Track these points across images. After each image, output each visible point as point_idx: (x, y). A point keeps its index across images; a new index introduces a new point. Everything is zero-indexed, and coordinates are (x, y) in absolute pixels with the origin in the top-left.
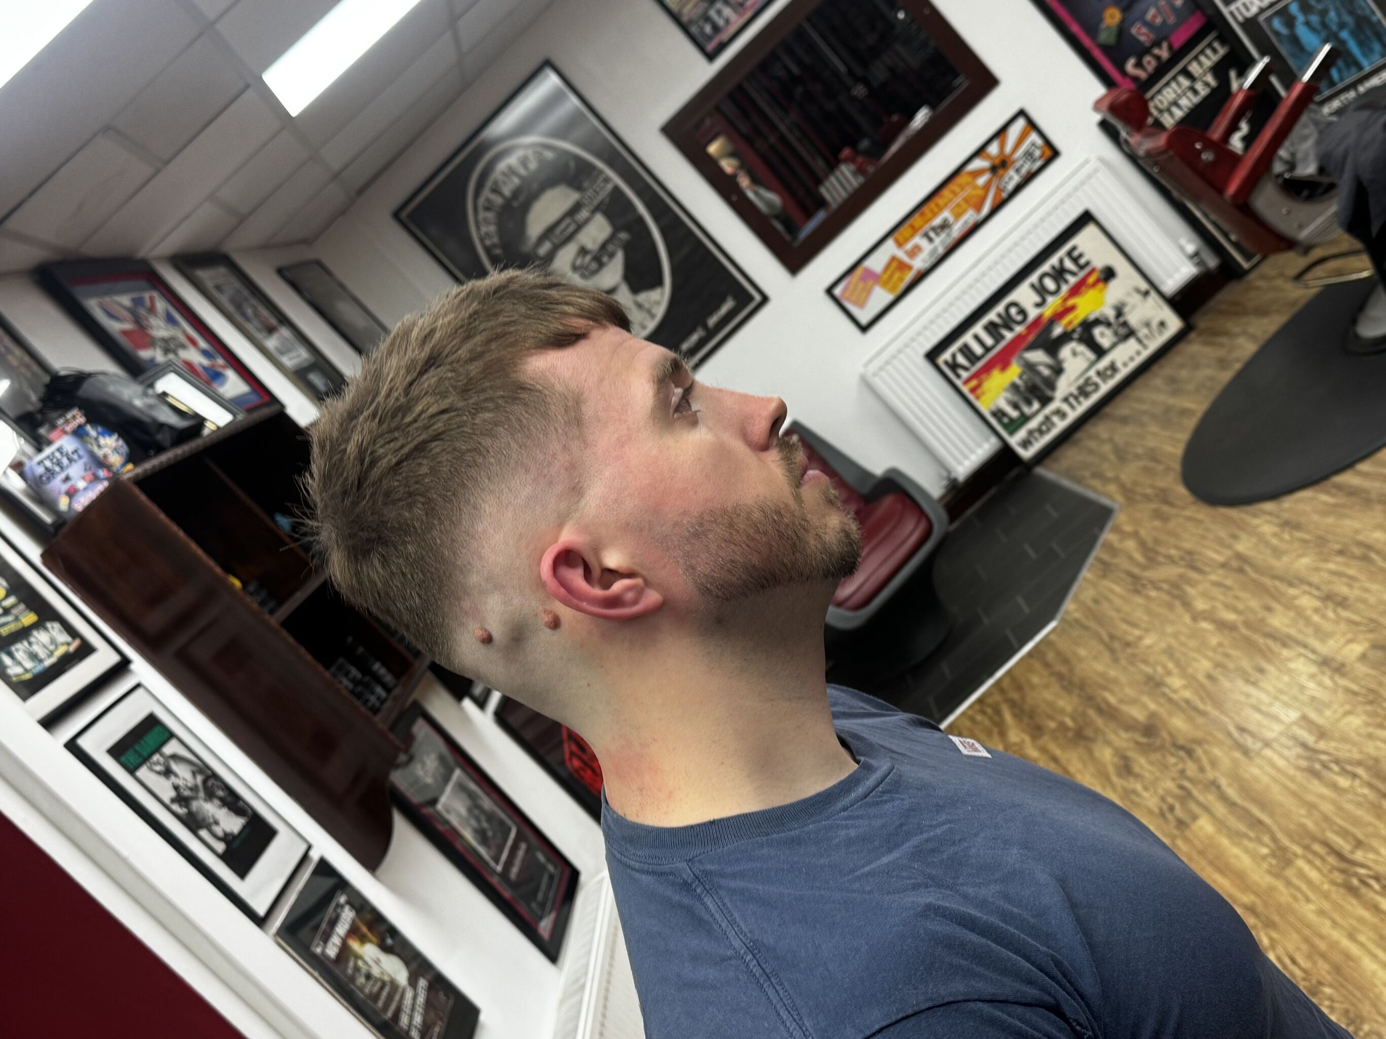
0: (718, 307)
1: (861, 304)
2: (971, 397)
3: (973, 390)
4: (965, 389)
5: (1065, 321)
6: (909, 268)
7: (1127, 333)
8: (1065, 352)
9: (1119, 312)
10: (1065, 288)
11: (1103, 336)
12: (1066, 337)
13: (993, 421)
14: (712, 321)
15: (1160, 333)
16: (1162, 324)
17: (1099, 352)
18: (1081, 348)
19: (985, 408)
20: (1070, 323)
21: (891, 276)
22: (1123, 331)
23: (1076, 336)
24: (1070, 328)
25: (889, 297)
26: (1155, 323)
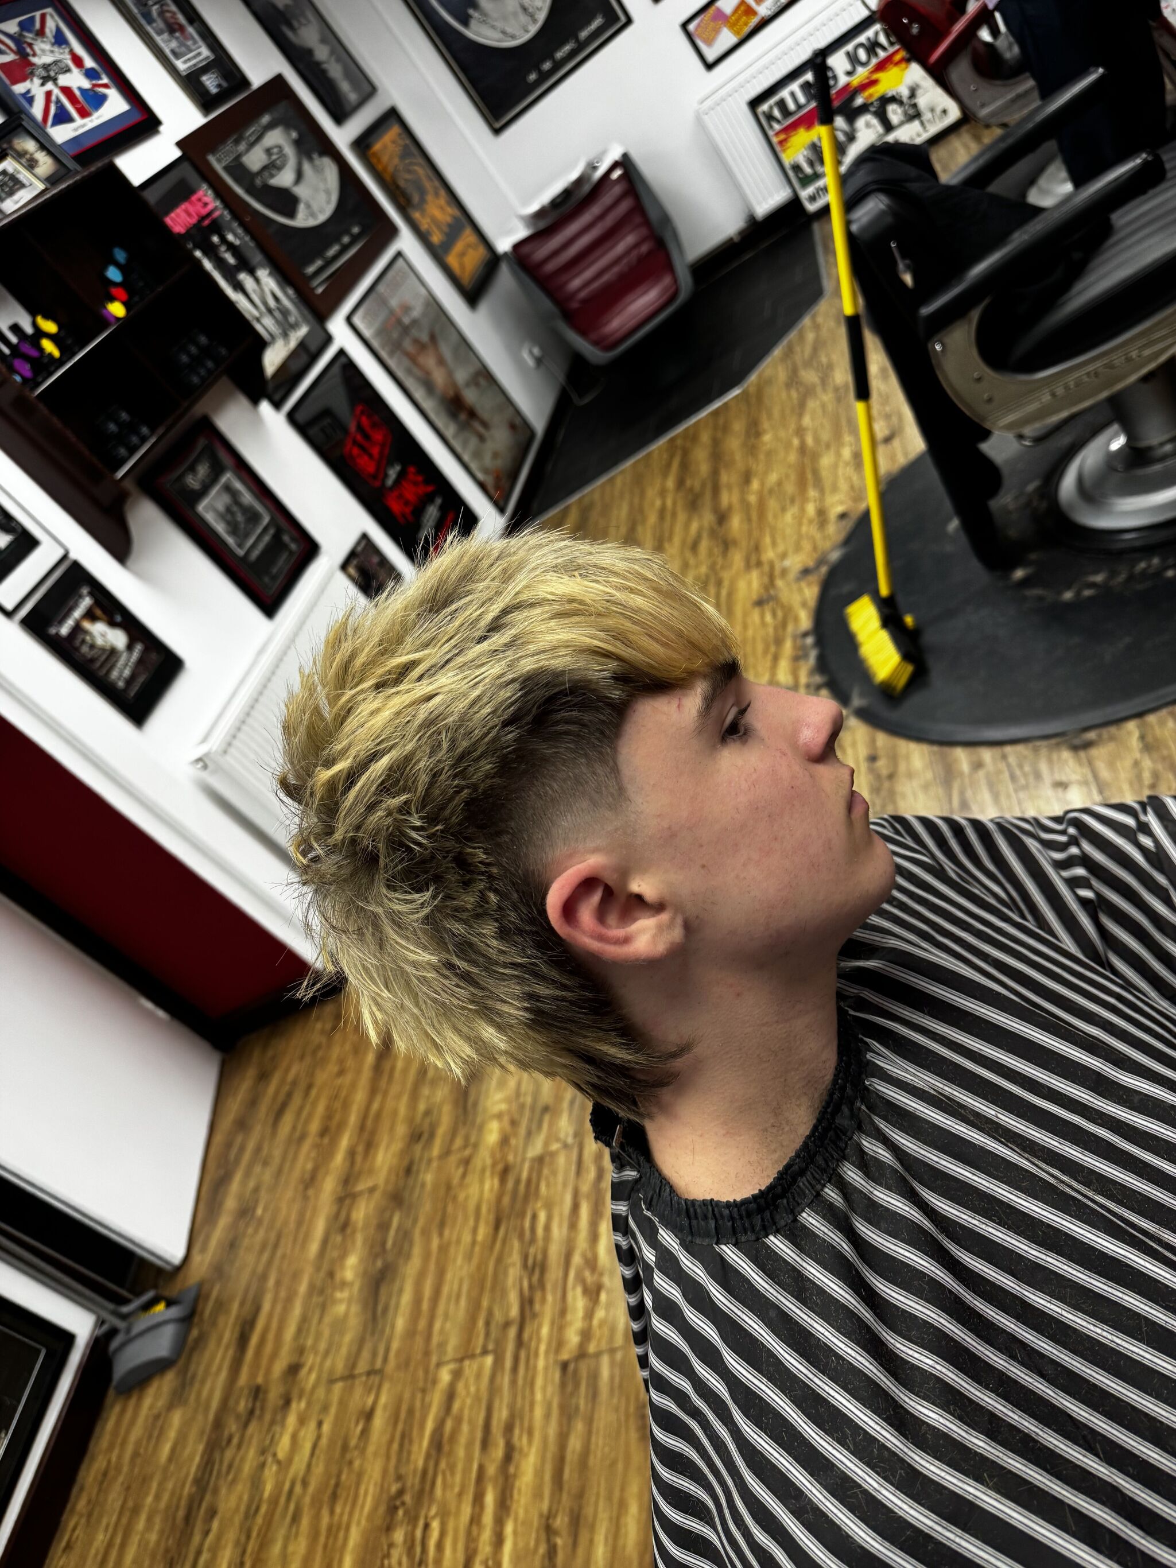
0: (589, 23)
1: (709, 42)
2: (778, 148)
3: (781, 143)
4: (775, 140)
5: (866, 93)
6: (754, 13)
7: (914, 114)
8: (861, 122)
9: (913, 94)
10: (874, 61)
11: (895, 114)
12: (864, 109)
13: (791, 174)
14: (584, 34)
15: (941, 119)
16: (945, 112)
17: (889, 127)
18: (875, 121)
19: (787, 159)
20: (871, 96)
21: (738, 20)
22: (911, 112)
23: (872, 109)
24: (870, 101)
25: (733, 40)
26: (938, 110)
